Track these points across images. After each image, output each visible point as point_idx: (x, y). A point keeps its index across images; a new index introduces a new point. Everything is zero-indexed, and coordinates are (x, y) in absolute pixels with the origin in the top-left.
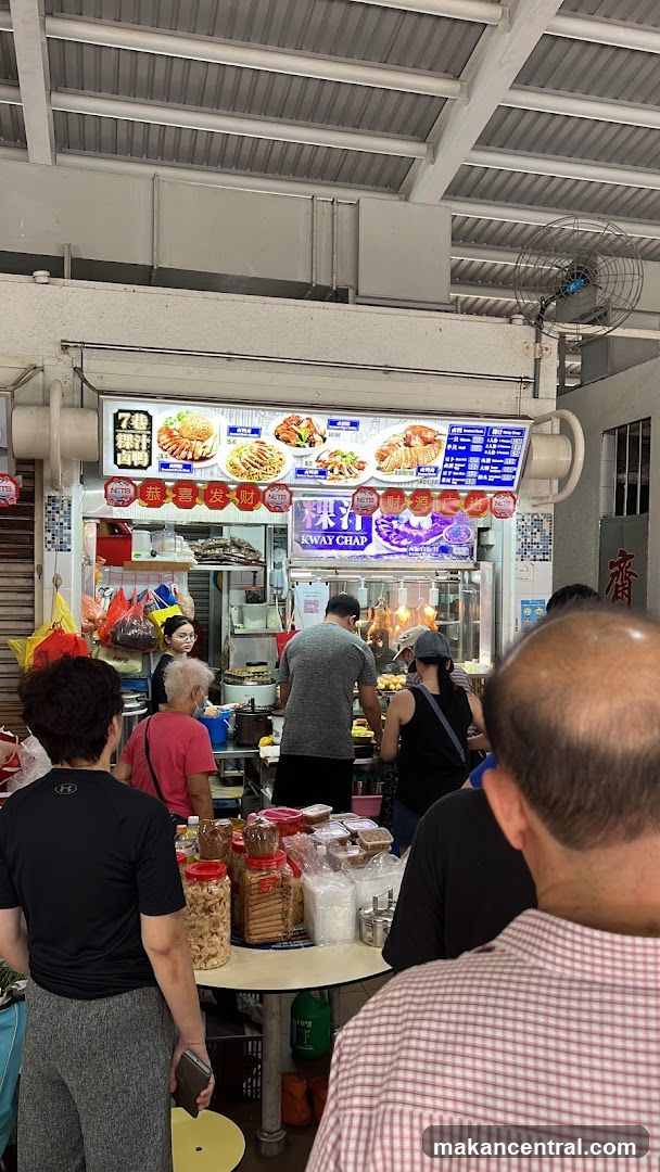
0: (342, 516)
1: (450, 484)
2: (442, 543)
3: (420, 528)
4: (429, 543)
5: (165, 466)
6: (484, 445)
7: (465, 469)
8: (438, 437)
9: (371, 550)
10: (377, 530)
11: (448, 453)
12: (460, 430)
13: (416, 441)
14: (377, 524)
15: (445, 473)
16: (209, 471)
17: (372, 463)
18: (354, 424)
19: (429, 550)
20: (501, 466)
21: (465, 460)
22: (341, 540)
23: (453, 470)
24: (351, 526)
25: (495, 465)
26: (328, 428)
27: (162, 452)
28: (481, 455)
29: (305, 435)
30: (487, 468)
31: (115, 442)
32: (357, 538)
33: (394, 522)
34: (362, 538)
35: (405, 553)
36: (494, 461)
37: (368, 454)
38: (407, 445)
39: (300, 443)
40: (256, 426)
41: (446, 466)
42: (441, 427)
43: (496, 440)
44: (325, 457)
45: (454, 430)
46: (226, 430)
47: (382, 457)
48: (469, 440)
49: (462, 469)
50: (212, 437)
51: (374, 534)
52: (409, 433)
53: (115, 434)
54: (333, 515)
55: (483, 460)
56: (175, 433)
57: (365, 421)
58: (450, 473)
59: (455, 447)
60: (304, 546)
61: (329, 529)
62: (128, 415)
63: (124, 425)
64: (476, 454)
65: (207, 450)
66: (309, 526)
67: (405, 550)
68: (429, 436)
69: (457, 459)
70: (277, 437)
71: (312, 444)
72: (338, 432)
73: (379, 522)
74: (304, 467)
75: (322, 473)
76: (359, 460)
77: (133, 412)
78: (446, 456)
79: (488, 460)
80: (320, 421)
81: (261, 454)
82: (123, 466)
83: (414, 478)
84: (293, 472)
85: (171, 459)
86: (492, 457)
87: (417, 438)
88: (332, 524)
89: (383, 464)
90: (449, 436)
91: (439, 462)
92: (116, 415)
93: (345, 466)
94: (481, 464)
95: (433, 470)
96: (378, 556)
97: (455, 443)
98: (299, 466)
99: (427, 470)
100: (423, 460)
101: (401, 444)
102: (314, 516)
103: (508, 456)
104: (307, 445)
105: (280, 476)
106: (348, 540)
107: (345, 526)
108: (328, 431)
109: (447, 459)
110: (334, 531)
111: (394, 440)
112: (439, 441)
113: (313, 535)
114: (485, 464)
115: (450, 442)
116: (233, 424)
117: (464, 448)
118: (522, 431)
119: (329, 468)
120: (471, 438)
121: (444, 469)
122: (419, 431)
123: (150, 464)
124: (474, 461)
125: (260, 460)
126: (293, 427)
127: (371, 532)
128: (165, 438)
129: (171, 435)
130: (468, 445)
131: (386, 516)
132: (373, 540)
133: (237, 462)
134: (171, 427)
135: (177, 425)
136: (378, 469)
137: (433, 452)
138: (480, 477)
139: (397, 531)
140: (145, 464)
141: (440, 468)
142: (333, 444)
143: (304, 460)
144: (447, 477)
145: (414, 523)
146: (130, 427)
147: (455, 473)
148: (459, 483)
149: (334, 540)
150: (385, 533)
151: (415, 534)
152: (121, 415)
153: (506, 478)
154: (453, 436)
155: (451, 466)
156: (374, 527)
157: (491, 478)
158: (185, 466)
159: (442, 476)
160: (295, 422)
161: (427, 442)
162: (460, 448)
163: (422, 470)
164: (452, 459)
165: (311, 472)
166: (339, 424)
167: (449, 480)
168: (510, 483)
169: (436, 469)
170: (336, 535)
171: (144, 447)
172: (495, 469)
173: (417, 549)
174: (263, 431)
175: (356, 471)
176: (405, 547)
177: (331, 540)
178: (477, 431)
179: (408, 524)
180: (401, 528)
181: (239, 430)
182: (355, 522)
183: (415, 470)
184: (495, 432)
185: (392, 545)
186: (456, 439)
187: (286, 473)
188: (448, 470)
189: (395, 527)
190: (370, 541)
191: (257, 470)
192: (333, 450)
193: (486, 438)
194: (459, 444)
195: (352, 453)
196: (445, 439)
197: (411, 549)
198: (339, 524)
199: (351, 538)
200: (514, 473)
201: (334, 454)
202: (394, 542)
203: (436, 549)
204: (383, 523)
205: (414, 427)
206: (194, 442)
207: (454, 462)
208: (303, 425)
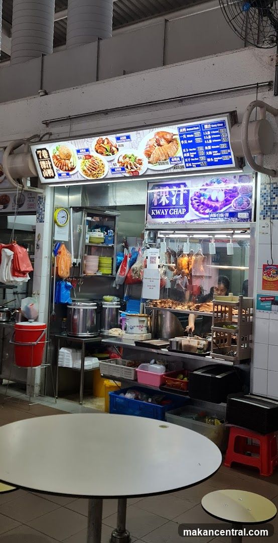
0: (173, 196)
1: (192, 167)
2: (231, 210)
3: (217, 201)
4: (222, 210)
5: (60, 175)
6: (202, 137)
7: (197, 156)
8: (174, 137)
9: (188, 217)
10: (192, 204)
11: (184, 146)
12: (184, 130)
13: (163, 142)
14: (192, 200)
15: (186, 160)
16: (76, 175)
17: (145, 160)
18: (128, 137)
19: (222, 215)
20: (219, 150)
21: (195, 149)
22: (172, 211)
23: (189, 157)
24: (178, 202)
25: (215, 149)
26: (117, 142)
27: (57, 168)
28: (203, 144)
29: (109, 149)
30: (210, 153)
31: (40, 166)
32: (180, 210)
33: (202, 198)
34: (183, 209)
35: (207, 219)
36: (213, 147)
37: (140, 154)
38: (159, 145)
39: (107, 153)
40: (86, 147)
41: (185, 155)
42: (173, 130)
43: (209, 133)
44: (121, 160)
45: (181, 131)
46: (76, 152)
47: (149, 156)
48: (192, 136)
49: (196, 156)
50: (72, 157)
51: (190, 206)
52: (157, 137)
53: (39, 161)
54: (168, 196)
55: (206, 148)
56: (58, 157)
57: (132, 134)
58: (189, 159)
59: (186, 142)
60: (153, 217)
61: (166, 205)
62: (40, 151)
63: (40, 157)
64: (200, 145)
65: (72, 164)
66: (156, 204)
67: (207, 216)
68: (168, 137)
69: (190, 150)
70: (97, 151)
71: (113, 153)
72: (122, 143)
73: (193, 199)
74: (114, 167)
75: (123, 169)
76: (137, 159)
77: (41, 150)
78: (183, 148)
79: (209, 147)
80: (112, 138)
81: (93, 163)
82: (46, 178)
83: (170, 166)
84: (110, 171)
85: (61, 172)
86: (212, 144)
87: (162, 139)
88: (167, 202)
89: (151, 159)
90: (180, 135)
91: (180, 153)
92: (36, 152)
93: (132, 164)
94: (206, 151)
95: (178, 159)
96: (192, 221)
97: (185, 139)
98: (111, 167)
99: (175, 159)
100: (171, 153)
101: (155, 145)
102: (158, 197)
103: (221, 142)
104: (111, 154)
105: (105, 174)
106: (176, 212)
107: (174, 203)
108: (117, 144)
109: (184, 151)
110: (168, 206)
111: (151, 143)
112: (175, 139)
113: (158, 209)
114: (208, 151)
115: (182, 139)
116: (77, 149)
117: (191, 141)
118: (223, 122)
119: (125, 166)
120: (193, 134)
121: (185, 158)
122: (162, 135)
123: (55, 175)
124: (200, 149)
125: (94, 166)
126: (101, 144)
127: (188, 206)
128: (55, 160)
129: (57, 159)
130: (193, 138)
131: (197, 195)
132: (189, 210)
133: (85, 169)
134: (56, 155)
135: (58, 153)
136: (149, 162)
137: (174, 147)
138: (209, 160)
139: (203, 204)
140: (53, 175)
141: (182, 157)
142: (122, 152)
143: (113, 163)
144: (188, 162)
145: (213, 198)
146: (43, 158)
147: (192, 159)
148: (198, 166)
149: (168, 212)
150: (196, 205)
151: (214, 205)
152: (38, 152)
153: (226, 158)
154: (182, 135)
155: (188, 155)
156: (190, 202)
157: (216, 160)
158: (68, 174)
159: (186, 163)
160: (101, 142)
161: (169, 142)
162: (189, 142)
163: (173, 160)
164: (187, 150)
165: (118, 169)
166: (121, 138)
167: (190, 165)
168: (230, 162)
169: (180, 158)
170: (169, 209)
171: (50, 167)
172: (216, 153)
173: (215, 215)
174: (90, 149)
175: (138, 165)
176: (208, 214)
177: (166, 212)
178: (195, 128)
179: (210, 199)
180: (206, 202)
181: (81, 151)
182: (179, 200)
183: (168, 160)
184: (206, 127)
185: (200, 213)
186: (184, 136)
187: (107, 172)
188: (187, 157)
189: (202, 201)
190: (187, 211)
191: (95, 172)
192: (123, 155)
193: (202, 132)
194: (188, 139)
195: (133, 155)
196: (178, 137)
197: (212, 215)
198: (171, 201)
199: (177, 210)
200: (229, 154)
201: (125, 157)
202: (201, 211)
203: (227, 215)
204: (195, 199)
205: (158, 133)
206: (66, 161)
207: (189, 152)
208: (106, 143)
